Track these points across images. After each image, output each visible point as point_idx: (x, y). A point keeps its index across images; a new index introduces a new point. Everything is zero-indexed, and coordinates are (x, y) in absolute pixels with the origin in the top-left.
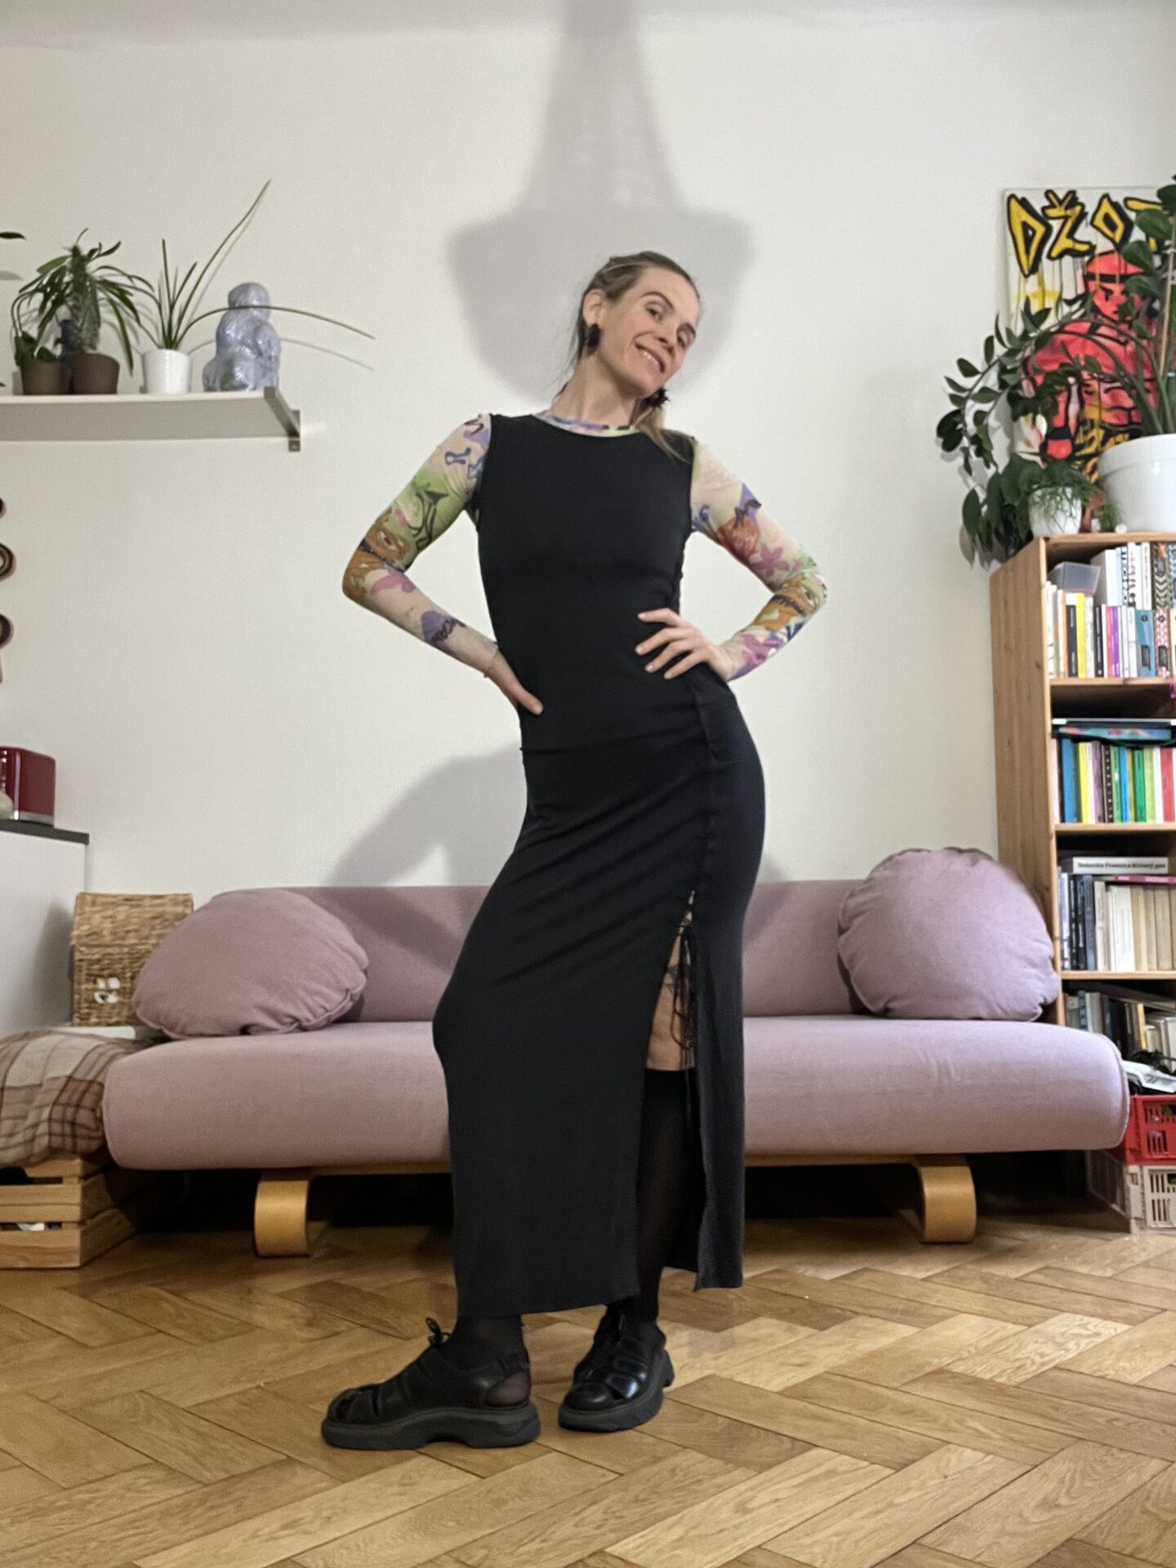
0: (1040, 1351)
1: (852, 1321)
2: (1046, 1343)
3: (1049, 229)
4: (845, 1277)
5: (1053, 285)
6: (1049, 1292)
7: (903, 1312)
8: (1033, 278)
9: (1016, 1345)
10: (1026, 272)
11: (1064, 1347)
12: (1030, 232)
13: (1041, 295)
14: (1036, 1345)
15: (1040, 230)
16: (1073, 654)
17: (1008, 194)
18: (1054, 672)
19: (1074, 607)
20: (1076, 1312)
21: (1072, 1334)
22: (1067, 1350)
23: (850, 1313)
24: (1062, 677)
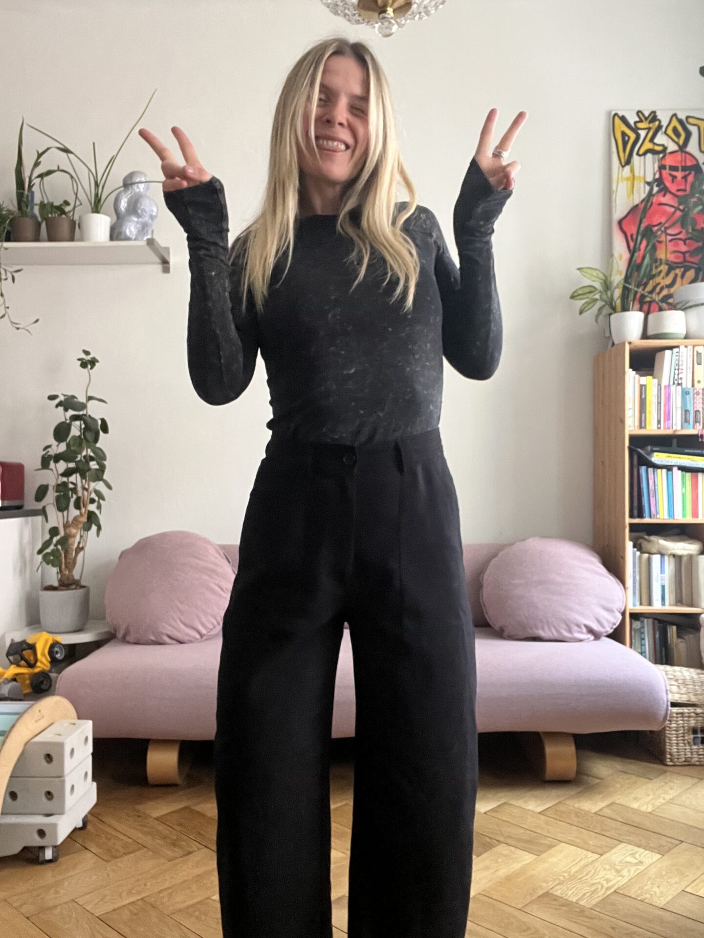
0: (607, 876)
1: (496, 849)
2: (610, 870)
3: (638, 137)
4: (493, 810)
5: (639, 173)
6: (614, 824)
7: (525, 841)
8: (627, 168)
9: (593, 871)
10: (623, 164)
11: (622, 872)
12: (626, 138)
13: (632, 180)
14: (605, 872)
15: (633, 136)
16: (643, 415)
17: (613, 113)
18: (631, 426)
19: (645, 386)
20: (629, 843)
21: (627, 862)
22: (623, 877)
23: (494, 841)
24: (636, 428)
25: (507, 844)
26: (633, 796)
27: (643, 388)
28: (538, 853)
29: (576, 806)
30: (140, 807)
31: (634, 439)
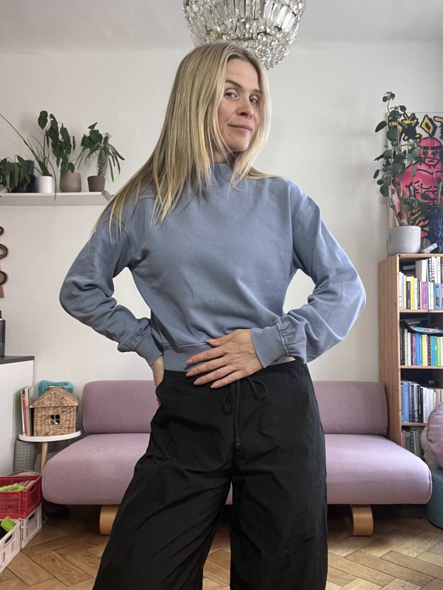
6: (391, 565)
15: (401, 129)
16: (409, 300)
17: (388, 114)
18: (401, 307)
20: (401, 578)
24: (405, 308)
26: (404, 546)
27: (408, 283)
28: (343, 585)
29: (368, 553)
30: (91, 550)
31: (403, 315)
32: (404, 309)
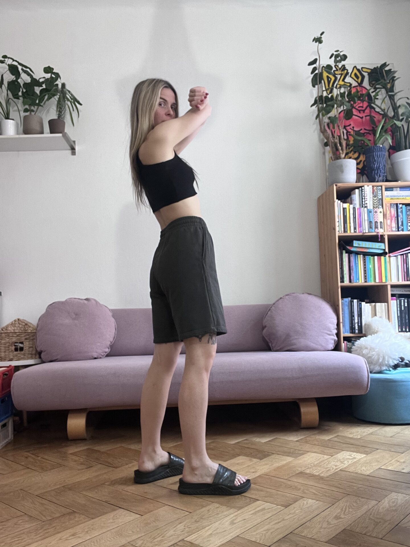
0: (335, 464)
1: (271, 456)
2: (337, 462)
3: (336, 78)
4: (270, 441)
6: (339, 444)
7: (289, 453)
9: (327, 463)
10: (329, 93)
12: (330, 79)
15: (333, 79)
16: (346, 225)
17: (322, 66)
18: (339, 231)
19: (346, 208)
20: (347, 451)
21: (346, 458)
22: (345, 464)
23: (271, 454)
24: (343, 232)
25: (278, 454)
26: (349, 433)
27: (344, 209)
28: (296, 457)
29: (317, 438)
31: (341, 238)
32: (341, 233)
